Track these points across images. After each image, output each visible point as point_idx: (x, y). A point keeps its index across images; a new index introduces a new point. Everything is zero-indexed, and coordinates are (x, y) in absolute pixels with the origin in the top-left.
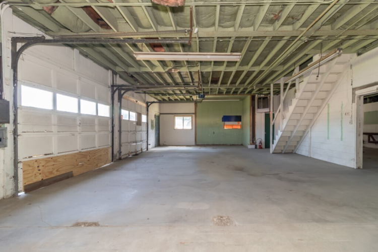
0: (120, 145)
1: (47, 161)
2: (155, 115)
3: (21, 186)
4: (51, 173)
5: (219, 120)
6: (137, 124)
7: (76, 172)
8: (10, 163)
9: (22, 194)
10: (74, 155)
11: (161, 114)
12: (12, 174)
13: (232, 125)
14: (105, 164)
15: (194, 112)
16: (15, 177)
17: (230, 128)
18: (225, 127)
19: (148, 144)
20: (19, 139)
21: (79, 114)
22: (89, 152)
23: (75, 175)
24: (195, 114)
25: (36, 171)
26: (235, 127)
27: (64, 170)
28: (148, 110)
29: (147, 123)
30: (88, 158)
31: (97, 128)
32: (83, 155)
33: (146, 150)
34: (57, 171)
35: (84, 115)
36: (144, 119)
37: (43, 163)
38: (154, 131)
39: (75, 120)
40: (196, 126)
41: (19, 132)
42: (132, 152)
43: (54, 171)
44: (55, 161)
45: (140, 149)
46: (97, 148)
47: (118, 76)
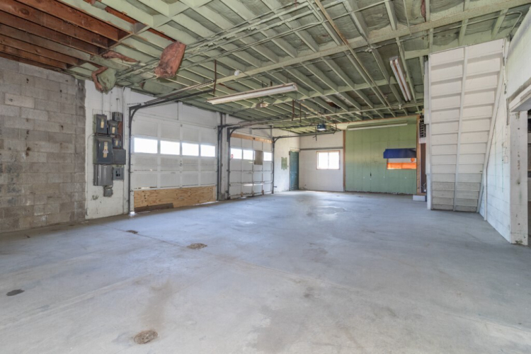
0: (229, 185)
1: (151, 192)
2: (290, 153)
3: (132, 207)
4: (154, 202)
5: (378, 156)
6: (255, 164)
7: (176, 204)
8: (126, 191)
9: (133, 213)
10: (176, 190)
11: (301, 150)
12: (127, 199)
13: (402, 164)
14: (208, 201)
15: (342, 145)
16: (129, 201)
17: (399, 167)
18: (389, 166)
19: (273, 187)
20: (132, 175)
21: (181, 155)
22: (191, 189)
23: (175, 206)
24: (344, 148)
25: (143, 198)
26: (405, 166)
27: (165, 201)
28: (274, 147)
29: (273, 162)
30: (189, 194)
31: (200, 167)
32: (183, 191)
33: (271, 192)
34: (160, 201)
35: (185, 156)
36: (267, 157)
37: (148, 194)
38: (287, 171)
39: (176, 160)
40: (345, 164)
41: (132, 170)
42: (247, 194)
43: (157, 201)
44: (157, 193)
45: (261, 191)
46: (199, 186)
47: (227, 116)
